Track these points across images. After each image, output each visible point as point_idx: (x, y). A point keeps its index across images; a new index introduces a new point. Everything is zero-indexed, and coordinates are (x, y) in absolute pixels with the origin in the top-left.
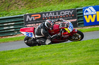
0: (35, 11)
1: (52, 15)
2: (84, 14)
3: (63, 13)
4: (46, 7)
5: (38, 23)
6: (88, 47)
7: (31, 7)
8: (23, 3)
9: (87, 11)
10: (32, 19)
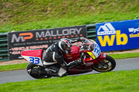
0: (24, 27)
1: (49, 35)
2: (98, 34)
3: (66, 32)
4: (41, 22)
5: (29, 45)
6: (108, 84)
7: (18, 22)
8: (6, 15)
9: (102, 30)
10: (20, 40)
